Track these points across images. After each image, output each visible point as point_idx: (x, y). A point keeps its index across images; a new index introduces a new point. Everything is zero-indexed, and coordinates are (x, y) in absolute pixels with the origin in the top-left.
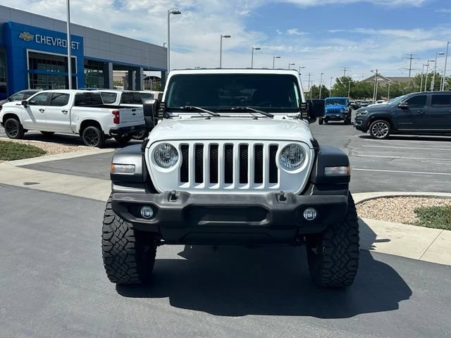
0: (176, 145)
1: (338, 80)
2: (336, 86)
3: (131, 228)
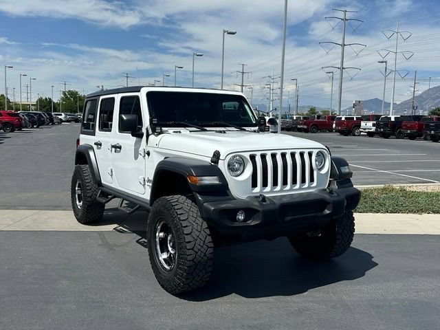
0: (247, 155)
1: (64, 93)
2: (62, 99)
3: (209, 235)
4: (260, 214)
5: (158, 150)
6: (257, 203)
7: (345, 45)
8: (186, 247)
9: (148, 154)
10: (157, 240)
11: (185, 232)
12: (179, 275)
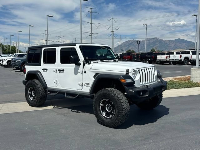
4: (149, 92)
5: (92, 70)
6: (146, 88)
7: (92, 23)
8: (122, 107)
9: (85, 72)
10: (100, 107)
11: (121, 102)
12: (119, 119)
